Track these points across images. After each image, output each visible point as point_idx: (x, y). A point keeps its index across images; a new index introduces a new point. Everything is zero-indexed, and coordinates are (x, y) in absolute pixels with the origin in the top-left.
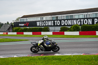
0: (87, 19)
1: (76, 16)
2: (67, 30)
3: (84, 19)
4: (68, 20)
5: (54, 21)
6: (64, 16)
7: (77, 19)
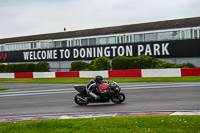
0: (124, 45)
1: (102, 40)
2: (83, 67)
3: (118, 45)
4: (85, 48)
5: (58, 49)
6: (78, 41)
7: (104, 46)
